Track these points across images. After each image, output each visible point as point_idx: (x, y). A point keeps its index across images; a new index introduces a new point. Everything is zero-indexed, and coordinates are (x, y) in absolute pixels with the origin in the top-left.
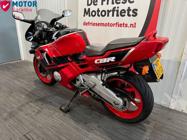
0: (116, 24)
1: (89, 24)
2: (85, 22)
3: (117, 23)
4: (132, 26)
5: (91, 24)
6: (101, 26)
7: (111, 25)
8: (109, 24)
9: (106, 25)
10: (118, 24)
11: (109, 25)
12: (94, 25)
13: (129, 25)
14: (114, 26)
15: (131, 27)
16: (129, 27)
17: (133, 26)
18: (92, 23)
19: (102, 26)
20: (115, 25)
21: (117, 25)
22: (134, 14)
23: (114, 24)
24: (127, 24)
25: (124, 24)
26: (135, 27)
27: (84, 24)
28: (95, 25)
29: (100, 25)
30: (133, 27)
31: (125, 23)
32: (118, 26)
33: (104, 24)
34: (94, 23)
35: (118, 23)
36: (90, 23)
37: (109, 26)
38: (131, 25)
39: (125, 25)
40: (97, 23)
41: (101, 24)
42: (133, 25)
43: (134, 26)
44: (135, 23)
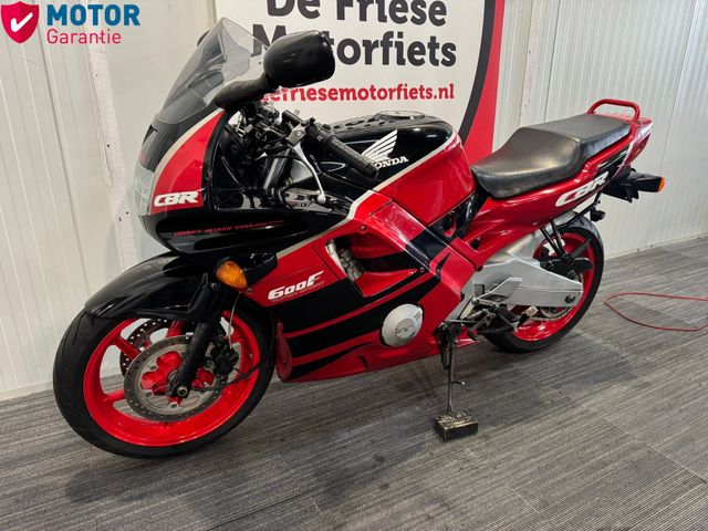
0: (399, 89)
1: (289, 94)
3: (401, 85)
4: (444, 93)
5: (298, 95)
7: (382, 94)
8: (373, 89)
9: (363, 94)
10: (405, 90)
11: (376, 94)
12: (314, 99)
13: (435, 92)
14: (391, 98)
15: (440, 97)
16: (435, 97)
17: (446, 92)
18: (302, 91)
19: (348, 98)
20: (395, 94)
21: (402, 93)
22: (448, 60)
23: (391, 91)
24: (431, 90)
25: (422, 89)
26: (452, 97)
29: (339, 96)
30: (447, 97)
31: (425, 87)
32: (406, 97)
33: (353, 90)
34: (313, 90)
35: (404, 87)
36: (293, 92)
37: (374, 98)
38: (441, 90)
39: (425, 94)
41: (342, 91)
42: (446, 90)
43: (449, 94)
44: (452, 86)
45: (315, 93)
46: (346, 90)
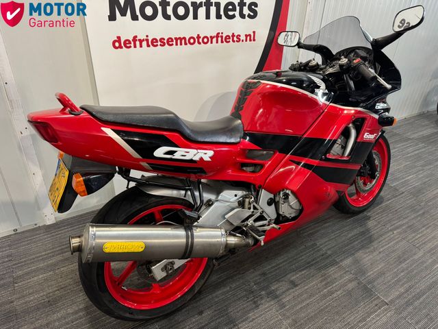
0: (217, 36)
1: (138, 43)
2: (119, 38)
3: (219, 33)
4: (248, 38)
5: (144, 44)
6: (177, 44)
7: (206, 40)
8: (199, 37)
9: (192, 41)
10: (222, 37)
11: (201, 40)
12: (157, 45)
13: (243, 37)
14: (212, 43)
15: (246, 41)
16: (243, 41)
17: (251, 37)
18: (147, 40)
19: (181, 44)
20: (214, 40)
21: (220, 39)
23: (212, 38)
24: (240, 36)
25: (233, 35)
26: (254, 40)
27: (117, 44)
28: (159, 43)
29: (174, 43)
30: (250, 40)
31: (236, 34)
32: (222, 42)
33: (185, 38)
34: (156, 39)
35: (220, 35)
36: (141, 41)
37: (199, 43)
38: (246, 36)
39: (235, 39)
40: (164, 39)
41: (176, 39)
42: (250, 35)
44: (254, 32)
45: (157, 42)
46: (180, 38)
